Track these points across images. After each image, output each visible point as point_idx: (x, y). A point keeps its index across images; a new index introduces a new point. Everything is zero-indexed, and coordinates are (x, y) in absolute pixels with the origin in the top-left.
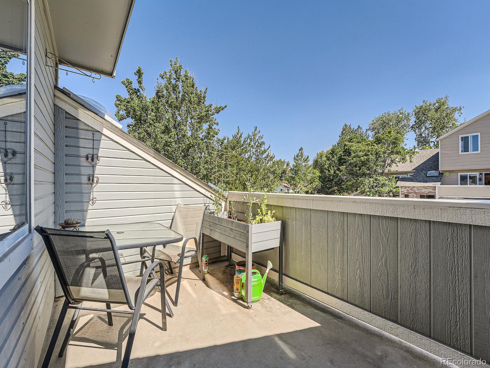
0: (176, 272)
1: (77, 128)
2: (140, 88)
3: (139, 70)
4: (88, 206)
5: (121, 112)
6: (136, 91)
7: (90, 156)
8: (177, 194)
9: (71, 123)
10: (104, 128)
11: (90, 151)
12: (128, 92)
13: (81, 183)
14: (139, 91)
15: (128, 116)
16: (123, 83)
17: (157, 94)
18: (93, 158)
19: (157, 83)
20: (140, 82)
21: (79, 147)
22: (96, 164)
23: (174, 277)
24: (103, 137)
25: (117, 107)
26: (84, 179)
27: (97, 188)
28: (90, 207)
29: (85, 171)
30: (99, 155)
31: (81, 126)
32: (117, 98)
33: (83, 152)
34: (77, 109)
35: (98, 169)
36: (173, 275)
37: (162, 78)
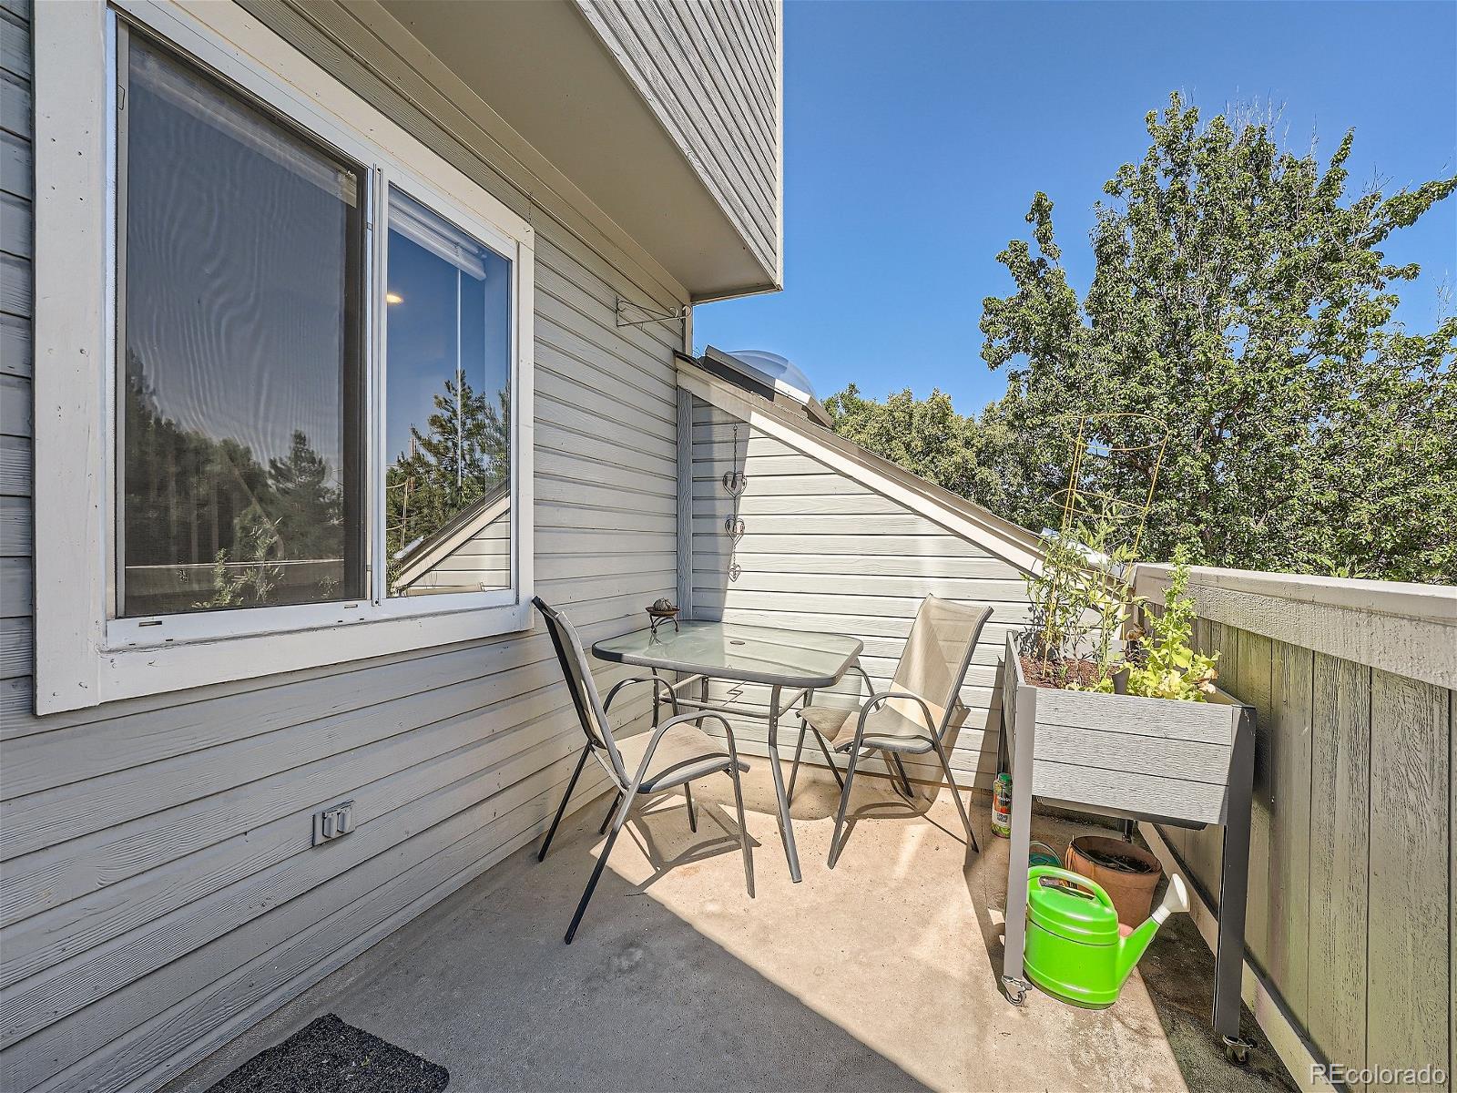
0: (924, 796)
1: (710, 423)
2: (1045, 256)
3: (1039, 204)
4: (727, 582)
5: (997, 344)
6: (1035, 269)
7: (730, 477)
8: (930, 566)
9: (701, 415)
10: (753, 413)
11: (729, 467)
12: (1017, 279)
13: (714, 534)
14: (1042, 263)
15: (1016, 349)
16: (1002, 259)
17: (1099, 251)
18: (734, 480)
19: (1099, 215)
20: (1044, 239)
21: (712, 460)
22: (740, 492)
23: (906, 806)
24: (753, 433)
25: (986, 332)
26: (720, 526)
27: (742, 544)
28: (731, 585)
29: (722, 508)
30: (745, 474)
31: (717, 417)
32: (986, 306)
33: (720, 470)
34: (707, 383)
35: (745, 505)
36: (910, 799)
37: (1116, 192)
